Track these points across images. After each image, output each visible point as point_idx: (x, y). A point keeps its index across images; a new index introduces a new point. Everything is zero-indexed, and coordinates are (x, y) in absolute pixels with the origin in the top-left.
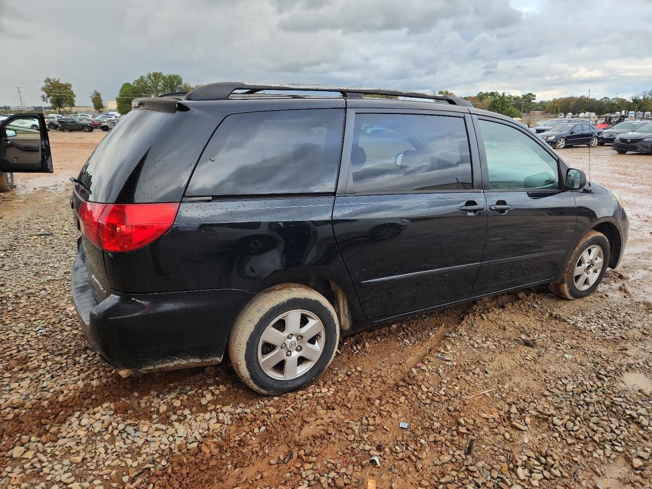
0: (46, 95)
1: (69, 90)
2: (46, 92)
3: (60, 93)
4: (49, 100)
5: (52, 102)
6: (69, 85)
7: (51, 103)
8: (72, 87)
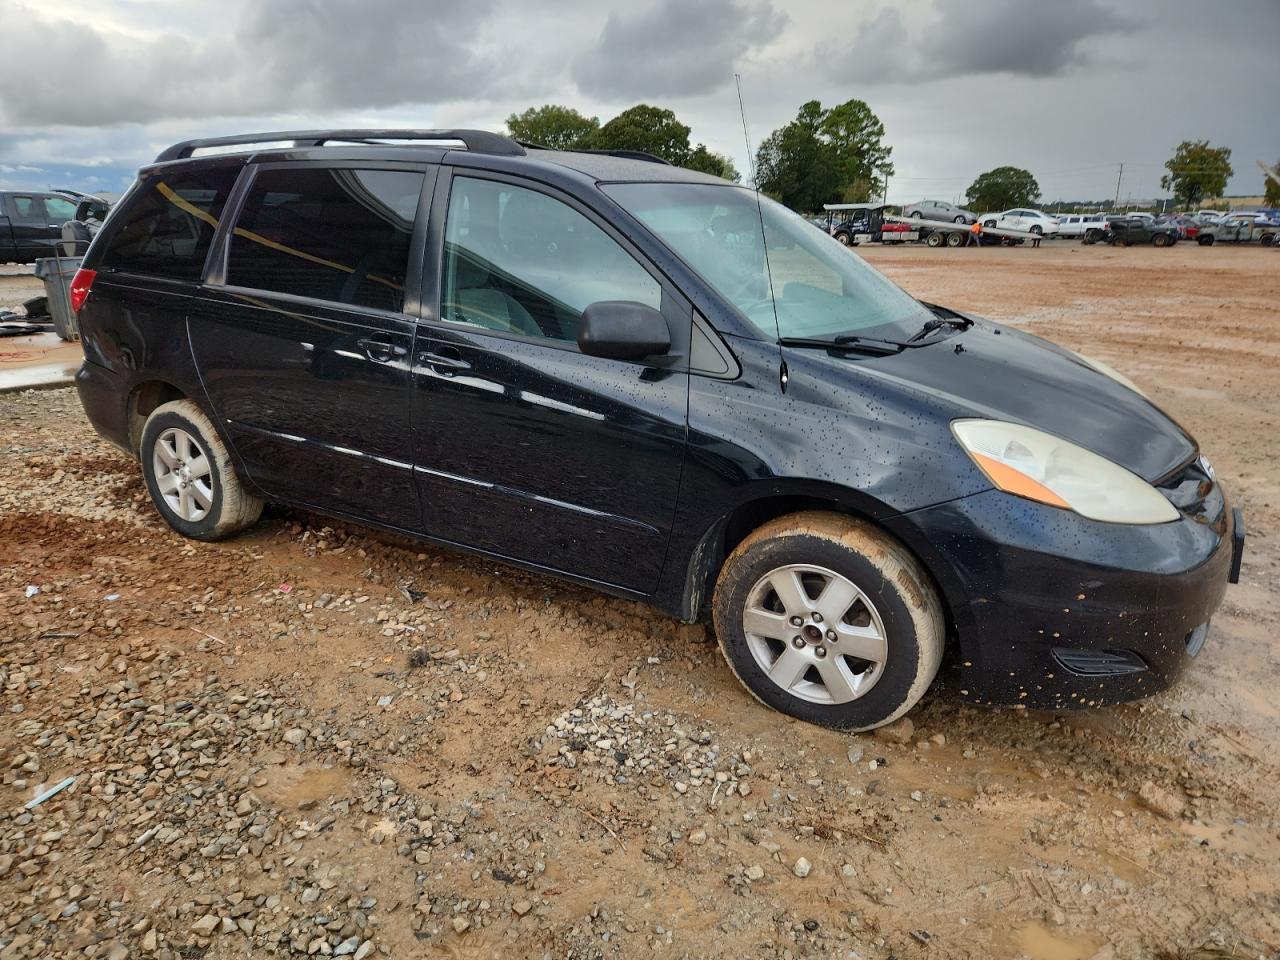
0: (1171, 175)
1: (1224, 161)
2: (1174, 170)
3: (1201, 169)
4: (1173, 184)
5: (1178, 188)
6: (1225, 152)
7: (1177, 190)
8: (1231, 156)
